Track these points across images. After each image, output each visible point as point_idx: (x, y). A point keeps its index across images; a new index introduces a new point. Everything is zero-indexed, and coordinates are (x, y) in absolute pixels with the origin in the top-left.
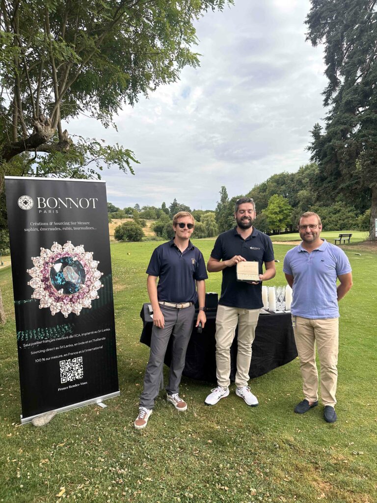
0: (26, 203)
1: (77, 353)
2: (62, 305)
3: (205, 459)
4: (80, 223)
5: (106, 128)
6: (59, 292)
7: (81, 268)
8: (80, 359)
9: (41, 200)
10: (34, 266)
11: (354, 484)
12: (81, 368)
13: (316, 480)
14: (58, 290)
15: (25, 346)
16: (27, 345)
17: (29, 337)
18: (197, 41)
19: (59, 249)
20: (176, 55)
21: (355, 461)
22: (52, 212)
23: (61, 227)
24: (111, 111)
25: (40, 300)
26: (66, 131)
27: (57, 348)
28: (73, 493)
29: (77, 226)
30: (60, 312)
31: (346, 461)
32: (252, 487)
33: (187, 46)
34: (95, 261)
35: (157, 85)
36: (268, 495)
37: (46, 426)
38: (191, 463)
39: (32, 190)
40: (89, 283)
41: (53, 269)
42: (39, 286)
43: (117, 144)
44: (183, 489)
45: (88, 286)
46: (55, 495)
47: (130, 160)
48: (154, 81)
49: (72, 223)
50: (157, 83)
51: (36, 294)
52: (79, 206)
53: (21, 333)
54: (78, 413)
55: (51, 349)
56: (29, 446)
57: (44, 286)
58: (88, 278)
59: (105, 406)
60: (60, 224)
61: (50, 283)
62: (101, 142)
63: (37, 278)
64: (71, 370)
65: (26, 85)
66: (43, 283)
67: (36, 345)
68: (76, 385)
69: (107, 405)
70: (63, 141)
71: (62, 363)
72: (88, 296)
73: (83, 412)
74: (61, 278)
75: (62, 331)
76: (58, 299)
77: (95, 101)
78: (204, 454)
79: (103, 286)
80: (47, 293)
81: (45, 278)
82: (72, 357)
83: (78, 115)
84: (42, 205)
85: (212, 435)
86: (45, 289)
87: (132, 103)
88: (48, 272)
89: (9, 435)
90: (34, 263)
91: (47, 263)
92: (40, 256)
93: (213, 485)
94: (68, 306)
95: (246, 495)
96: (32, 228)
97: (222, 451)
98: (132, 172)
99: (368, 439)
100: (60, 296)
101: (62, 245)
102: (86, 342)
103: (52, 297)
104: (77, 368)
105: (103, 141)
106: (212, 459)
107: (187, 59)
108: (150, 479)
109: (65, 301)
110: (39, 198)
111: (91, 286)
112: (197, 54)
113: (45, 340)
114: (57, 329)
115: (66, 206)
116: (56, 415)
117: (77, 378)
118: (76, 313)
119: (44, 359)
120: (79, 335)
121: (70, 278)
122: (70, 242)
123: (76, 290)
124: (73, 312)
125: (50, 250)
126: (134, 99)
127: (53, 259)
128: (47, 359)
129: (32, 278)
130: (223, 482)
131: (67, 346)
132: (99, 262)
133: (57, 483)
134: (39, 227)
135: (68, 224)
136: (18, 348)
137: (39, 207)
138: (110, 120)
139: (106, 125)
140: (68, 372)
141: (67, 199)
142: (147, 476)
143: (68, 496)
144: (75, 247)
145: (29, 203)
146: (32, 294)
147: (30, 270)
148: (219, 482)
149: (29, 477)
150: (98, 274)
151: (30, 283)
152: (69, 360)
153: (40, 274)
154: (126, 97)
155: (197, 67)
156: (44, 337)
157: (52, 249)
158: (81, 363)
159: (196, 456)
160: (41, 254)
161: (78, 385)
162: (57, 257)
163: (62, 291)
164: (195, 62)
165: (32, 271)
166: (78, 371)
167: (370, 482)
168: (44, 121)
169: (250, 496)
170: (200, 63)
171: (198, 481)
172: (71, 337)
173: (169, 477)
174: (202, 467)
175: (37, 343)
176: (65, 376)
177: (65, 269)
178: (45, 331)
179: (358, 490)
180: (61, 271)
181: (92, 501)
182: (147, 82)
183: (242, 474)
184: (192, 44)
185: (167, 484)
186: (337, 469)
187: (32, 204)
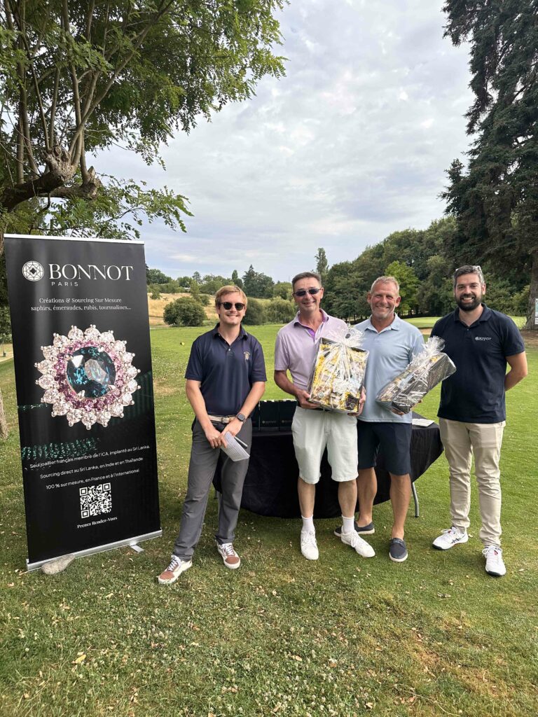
0: (34, 271)
2: (84, 413)
3: (272, 620)
4: (109, 300)
5: (148, 164)
6: (80, 394)
7: (110, 362)
8: (108, 486)
9: (55, 268)
10: (44, 359)
11: (469, 655)
12: (109, 498)
13: (417, 651)
14: (78, 392)
15: (33, 466)
16: (34, 466)
17: (38, 455)
18: (281, 39)
19: (79, 335)
20: (251, 60)
21: (473, 627)
22: (69, 284)
23: (82, 305)
24: (158, 139)
25: (52, 405)
26: (92, 168)
27: (76, 471)
28: (94, 660)
29: (102, 304)
30: (81, 422)
31: (461, 627)
32: (332, 657)
33: (267, 47)
34: (129, 354)
35: (222, 102)
36: (353, 667)
37: (61, 573)
38: (254, 625)
39: (43, 254)
40: (120, 383)
41: (70, 364)
42: (52, 386)
43: (165, 187)
44: (242, 657)
45: (120, 388)
46: (71, 661)
47: (180, 212)
48: (219, 96)
49: (98, 301)
50: (223, 99)
51: (47, 397)
52: (107, 276)
53: (27, 450)
54: (104, 558)
55: (68, 472)
56: (40, 600)
57: (58, 386)
58: (119, 376)
59: (142, 550)
60: (81, 301)
61: (66, 382)
62: (140, 185)
63: (49, 376)
64: (94, 501)
65: (35, 103)
66: (58, 382)
67: (48, 466)
68: (102, 521)
69: (144, 548)
70: (87, 185)
71: (83, 491)
72: (119, 401)
73: (111, 558)
74: (81, 375)
75: (83, 448)
76: (77, 405)
77: (135, 125)
78: (271, 614)
79: (139, 387)
80: (63, 396)
81: (60, 375)
82: (96, 484)
83: (110, 146)
84: (56, 275)
85: (282, 588)
86: (60, 390)
87: (186, 129)
88: (64, 367)
89: (11, 585)
90: (44, 355)
91: (63, 355)
92: (52, 344)
93: (281, 653)
94: (92, 414)
95: (323, 666)
96: (41, 307)
97: (295, 611)
98: (183, 228)
99: (493, 600)
100: (80, 400)
101: (84, 331)
102: (116, 464)
103: (70, 402)
104: (103, 498)
105: (144, 183)
106: (281, 621)
108: (197, 644)
109: (87, 406)
110: (51, 265)
111: (124, 388)
112: (281, 58)
113: (60, 459)
114: (76, 445)
115: (89, 277)
116: (74, 561)
117: (103, 511)
118: (103, 424)
119: (58, 486)
121: (94, 377)
122: (94, 326)
123: (103, 392)
124: (99, 422)
125: (67, 336)
126: (190, 123)
127: (71, 349)
128: (62, 485)
129: (42, 375)
130: (294, 650)
131: (90, 469)
132: (134, 355)
133: (73, 647)
134: (51, 305)
135: (92, 301)
136: (23, 470)
137: (52, 277)
138: (154, 154)
139: (149, 161)
140: (90, 503)
141: (90, 266)
142: (194, 641)
143: (88, 664)
144: (101, 333)
145: (38, 271)
146: (42, 396)
147: (39, 364)
148: (289, 649)
149: (36, 638)
150: (133, 371)
151: (39, 382)
152: (93, 487)
153: (52, 370)
154: (179, 120)
155: (281, 77)
156: (59, 456)
157: (70, 335)
158: (108, 491)
159: (261, 617)
160: (54, 342)
161: (105, 521)
162: (76, 346)
163: (83, 393)
164: (278, 70)
165: (42, 366)
166: (105, 502)
167: (490, 654)
168: (60, 155)
169: (328, 668)
170: (285, 71)
171: (260, 648)
172: (96, 456)
173: (223, 643)
174: (267, 630)
175: (49, 463)
176: (86, 509)
177: (87, 364)
178: (59, 447)
179: (474, 664)
180: (82, 367)
181: (119, 670)
182: (209, 98)
183: (320, 641)
184: (274, 43)
185: (219, 651)
186: (448, 637)
187: (42, 273)
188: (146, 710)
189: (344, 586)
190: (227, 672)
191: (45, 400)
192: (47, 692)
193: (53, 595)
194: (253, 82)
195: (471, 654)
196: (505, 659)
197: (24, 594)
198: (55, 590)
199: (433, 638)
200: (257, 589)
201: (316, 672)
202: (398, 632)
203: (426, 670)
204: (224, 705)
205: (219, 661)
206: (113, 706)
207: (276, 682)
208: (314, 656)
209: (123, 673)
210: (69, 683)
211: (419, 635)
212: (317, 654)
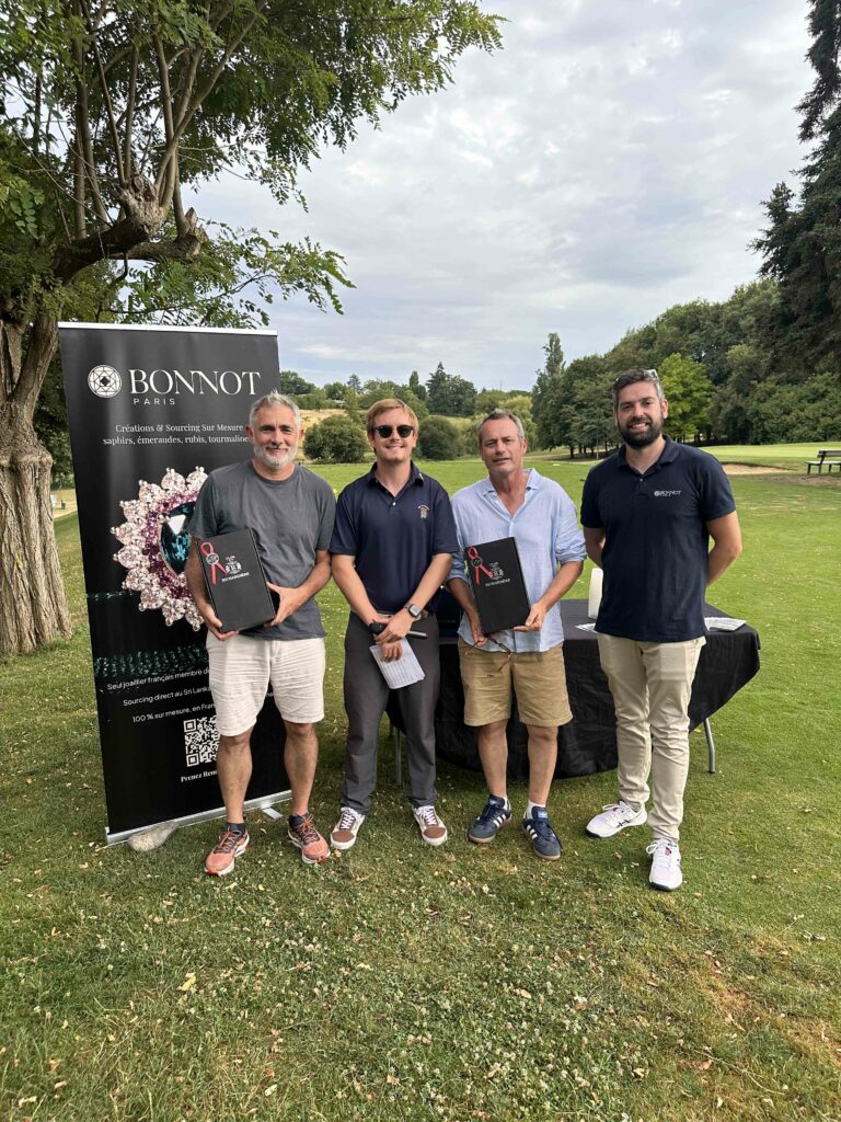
0: (106, 381)
2: (188, 605)
3: (482, 932)
4: (222, 428)
5: (281, 203)
9: (138, 376)
10: (125, 520)
11: (798, 998)
13: (714, 988)
14: (178, 573)
15: (111, 687)
16: (114, 687)
17: (119, 671)
19: (179, 484)
20: (445, 22)
21: (804, 952)
22: (161, 402)
23: (181, 435)
24: (295, 161)
25: (140, 592)
26: (192, 210)
27: (177, 694)
28: (210, 985)
29: (216, 433)
31: (785, 953)
32: (579, 993)
35: (399, 95)
36: (612, 1011)
37: (157, 850)
38: (454, 940)
39: (119, 354)
41: (166, 528)
42: (139, 563)
43: (307, 239)
44: (436, 989)
46: (176, 986)
47: (333, 279)
48: (393, 85)
49: (206, 428)
50: (399, 91)
51: (132, 581)
52: (219, 388)
53: (102, 662)
55: (165, 696)
56: (124, 891)
57: (148, 563)
59: (279, 815)
60: (180, 429)
61: (160, 556)
62: (269, 238)
63: (133, 547)
64: (206, 740)
65: (101, 105)
66: (147, 557)
67: (135, 686)
69: (283, 813)
70: (185, 237)
71: (188, 725)
74: (184, 547)
75: (188, 660)
76: (178, 593)
77: (258, 137)
78: (481, 922)
80: (156, 580)
81: (150, 545)
82: (209, 715)
83: (218, 174)
84: (140, 387)
85: (499, 882)
86: (150, 570)
87: (340, 142)
88: (156, 534)
89: (84, 866)
90: (126, 514)
91: (154, 515)
92: (137, 498)
93: (498, 984)
95: (565, 1008)
96: (119, 438)
97: (519, 920)
98: (338, 307)
101: (186, 476)
103: (167, 588)
105: (275, 235)
106: (498, 934)
107: (470, 29)
108: (368, 967)
110: (132, 372)
112: (495, 17)
113: (153, 677)
114: (177, 655)
115: (192, 390)
116: (176, 833)
119: (150, 717)
122: (202, 469)
125: (159, 484)
126: (347, 133)
127: (166, 505)
128: (157, 716)
129: (122, 545)
130: (519, 981)
131: (199, 691)
133: (180, 965)
134: (135, 436)
135: (197, 429)
136: (98, 692)
137: (134, 391)
138: (290, 185)
139: (281, 197)
140: (200, 743)
141: (193, 372)
142: (362, 961)
143: (202, 991)
145: (112, 382)
146: (124, 579)
147: (117, 529)
148: (510, 979)
149: (123, 950)
151: (119, 557)
152: (204, 719)
153: (139, 538)
154: (328, 128)
155: (496, 50)
156: (151, 671)
157: (164, 483)
159: (465, 926)
160: (141, 494)
162: (175, 501)
164: (490, 38)
165: (123, 532)
167: (833, 997)
168: (142, 189)
169: (573, 1011)
170: (501, 40)
171: (465, 976)
173: (407, 965)
174: (475, 948)
175: (137, 682)
176: (194, 752)
178: (152, 658)
179: (806, 1012)
181: (250, 1004)
182: (376, 90)
183: (558, 968)
185: (401, 979)
186: (764, 968)
187: (118, 384)
188: (292, 1066)
189: (596, 881)
190: (415, 1012)
191: (127, 584)
192: (142, 1033)
193: (147, 884)
194: (449, 60)
195: (802, 997)
197: (103, 882)
198: (149, 876)
199: (740, 969)
200: (459, 882)
201: (553, 1017)
202: (684, 957)
203: (730, 1018)
204: (410, 1062)
205: (402, 994)
206: (241, 1058)
207: (491, 1030)
208: (551, 992)
209: (255, 1007)
210: (174, 1020)
211: (718, 963)
212: (556, 989)
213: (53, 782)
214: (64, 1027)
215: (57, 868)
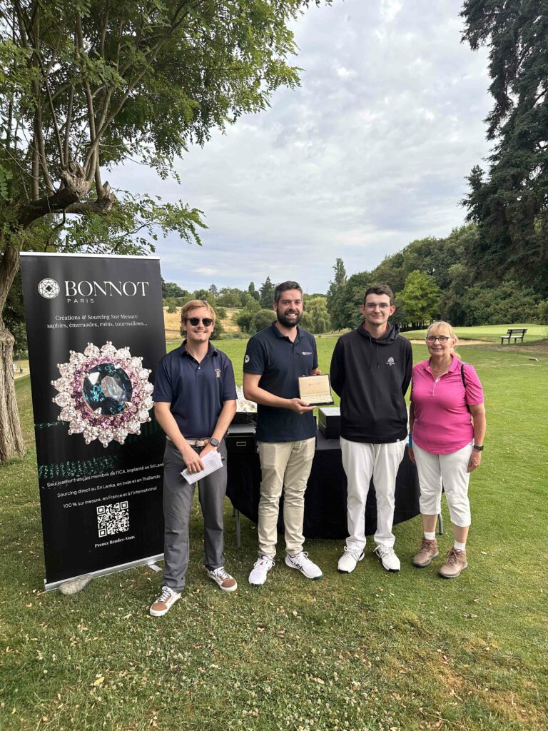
0: (49, 289)
1: (121, 496)
2: (100, 430)
3: (293, 641)
4: (124, 317)
5: (163, 179)
6: (96, 412)
7: (126, 378)
8: (125, 505)
9: (70, 285)
10: (60, 376)
11: (497, 678)
12: (126, 516)
13: (443, 673)
14: (94, 409)
15: (49, 485)
16: (52, 485)
17: (55, 474)
18: (296, 50)
19: (95, 352)
20: (266, 71)
21: (500, 648)
22: (85, 301)
23: (98, 322)
24: (173, 153)
25: (69, 422)
26: (107, 183)
27: (93, 489)
28: (112, 682)
29: (120, 320)
31: (488, 649)
32: (355, 680)
33: (282, 58)
34: (146, 370)
35: (237, 114)
36: (377, 690)
37: (78, 594)
38: (274, 647)
39: (58, 271)
40: (137, 400)
41: (87, 381)
42: (69, 403)
43: (180, 201)
44: (262, 680)
45: (136, 404)
46: (89, 683)
47: (196, 225)
48: (234, 108)
49: (114, 317)
50: (237, 111)
51: (64, 415)
52: (123, 292)
53: (44, 468)
54: (122, 578)
55: (85, 491)
56: (57, 621)
57: (75, 403)
58: (136, 393)
60: (97, 318)
61: (82, 399)
62: (155, 200)
63: (65, 393)
64: (112, 519)
65: (50, 119)
66: (74, 399)
67: (65, 484)
68: (119, 540)
70: (102, 200)
71: (100, 509)
72: (136, 418)
73: (129, 577)
74: (98, 392)
75: (100, 466)
76: (94, 422)
77: (149, 139)
78: (292, 635)
80: (80, 414)
81: (76, 392)
82: (114, 502)
83: (124, 161)
84: (71, 291)
85: (303, 609)
86: (76, 408)
87: (200, 142)
88: (80, 385)
89: (29, 606)
90: (61, 372)
91: (79, 372)
92: (69, 362)
93: (303, 675)
94: (109, 432)
95: (346, 689)
96: (57, 324)
97: (316, 632)
99: (521, 620)
100: (97, 417)
101: (100, 348)
102: (133, 481)
103: (87, 419)
104: (120, 517)
105: (159, 198)
106: (303, 642)
107: (281, 76)
108: (217, 666)
109: (103, 424)
110: (67, 283)
111: (140, 404)
112: (296, 68)
113: (77, 478)
114: (93, 463)
115: (105, 293)
116: (92, 581)
117: (121, 530)
118: (120, 441)
119: (75, 504)
120: (124, 472)
121: (111, 394)
122: (111, 343)
123: (120, 409)
124: (116, 439)
125: (83, 353)
126: (205, 136)
127: (87, 366)
128: (79, 504)
129: (58, 392)
130: (316, 672)
131: (107, 487)
132: (150, 371)
133: (92, 669)
134: (67, 322)
135: (108, 317)
136: (40, 487)
137: (68, 294)
138: (169, 168)
139: (164, 175)
140: (108, 522)
141: (105, 283)
142: (213, 662)
143: (106, 686)
144: (117, 349)
145: (54, 289)
146: (59, 414)
147: (55, 382)
148: (311, 672)
149: (54, 660)
151: (56, 400)
152: (110, 505)
153: (69, 387)
154: (193, 133)
155: (297, 88)
156: (76, 474)
157: (86, 352)
158: (125, 510)
159: (281, 638)
160: (71, 359)
161: (123, 540)
162: (93, 364)
163: (99, 411)
164: (294, 80)
165: (58, 384)
166: (123, 520)
167: (519, 677)
168: (75, 172)
169: (351, 691)
170: (299, 82)
171: (281, 670)
172: (113, 473)
173: (243, 665)
174: (288, 652)
175: (66, 481)
176: (104, 527)
177: (104, 381)
178: (76, 465)
179: (502, 687)
180: (99, 384)
181: (138, 693)
182: (223, 111)
183: (342, 664)
184: (288, 54)
185: (239, 674)
186: (475, 659)
187: (57, 290)
189: (367, 606)
190: (248, 695)
191: (61, 417)
192: (66, 715)
193: (71, 616)
195: (499, 677)
196: (534, 682)
197: (42, 615)
198: (72, 611)
199: (460, 660)
200: (278, 609)
201: (338, 696)
202: (423, 654)
203: (453, 693)
204: (244, 728)
205: (239, 684)
206: (132, 729)
207: (297, 706)
208: (337, 679)
209: (142, 696)
210: (87, 706)
211: (445, 657)
212: (340, 676)
213: (10, 550)
214: (13, 713)
215: (11, 608)
